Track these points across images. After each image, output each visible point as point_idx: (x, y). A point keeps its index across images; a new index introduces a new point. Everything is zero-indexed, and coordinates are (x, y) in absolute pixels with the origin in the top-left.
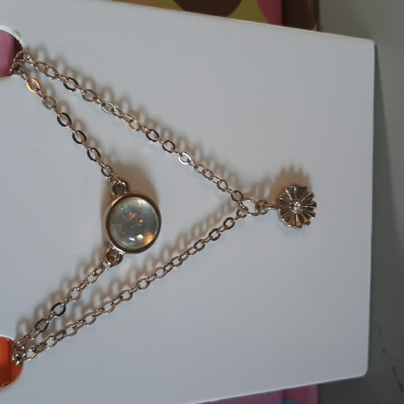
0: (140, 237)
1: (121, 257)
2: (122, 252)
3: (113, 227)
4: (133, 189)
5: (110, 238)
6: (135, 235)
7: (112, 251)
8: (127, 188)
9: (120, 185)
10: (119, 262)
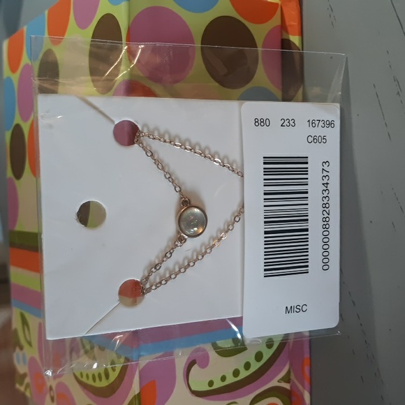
0: (196, 229)
1: (186, 240)
2: (186, 237)
3: (182, 223)
5: (180, 229)
6: (193, 229)
7: (181, 236)
9: (186, 201)
10: (185, 242)
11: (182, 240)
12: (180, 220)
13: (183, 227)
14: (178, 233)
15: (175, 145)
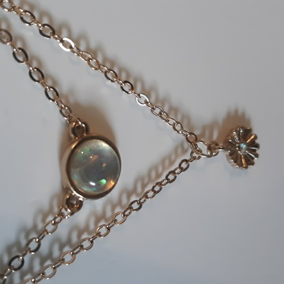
1: (81, 204)
2: (81, 198)
3: (73, 171)
4: (93, 131)
5: (70, 183)
6: (97, 180)
7: (72, 197)
8: (87, 130)
9: (79, 127)
10: (79, 208)
11: (73, 205)
12: (69, 164)
13: (76, 178)
14: (66, 190)
15: (62, 41)
